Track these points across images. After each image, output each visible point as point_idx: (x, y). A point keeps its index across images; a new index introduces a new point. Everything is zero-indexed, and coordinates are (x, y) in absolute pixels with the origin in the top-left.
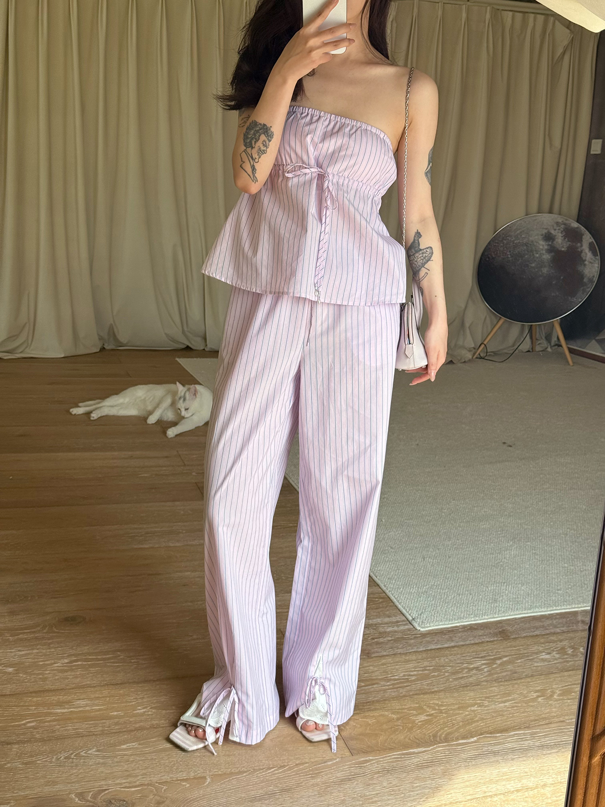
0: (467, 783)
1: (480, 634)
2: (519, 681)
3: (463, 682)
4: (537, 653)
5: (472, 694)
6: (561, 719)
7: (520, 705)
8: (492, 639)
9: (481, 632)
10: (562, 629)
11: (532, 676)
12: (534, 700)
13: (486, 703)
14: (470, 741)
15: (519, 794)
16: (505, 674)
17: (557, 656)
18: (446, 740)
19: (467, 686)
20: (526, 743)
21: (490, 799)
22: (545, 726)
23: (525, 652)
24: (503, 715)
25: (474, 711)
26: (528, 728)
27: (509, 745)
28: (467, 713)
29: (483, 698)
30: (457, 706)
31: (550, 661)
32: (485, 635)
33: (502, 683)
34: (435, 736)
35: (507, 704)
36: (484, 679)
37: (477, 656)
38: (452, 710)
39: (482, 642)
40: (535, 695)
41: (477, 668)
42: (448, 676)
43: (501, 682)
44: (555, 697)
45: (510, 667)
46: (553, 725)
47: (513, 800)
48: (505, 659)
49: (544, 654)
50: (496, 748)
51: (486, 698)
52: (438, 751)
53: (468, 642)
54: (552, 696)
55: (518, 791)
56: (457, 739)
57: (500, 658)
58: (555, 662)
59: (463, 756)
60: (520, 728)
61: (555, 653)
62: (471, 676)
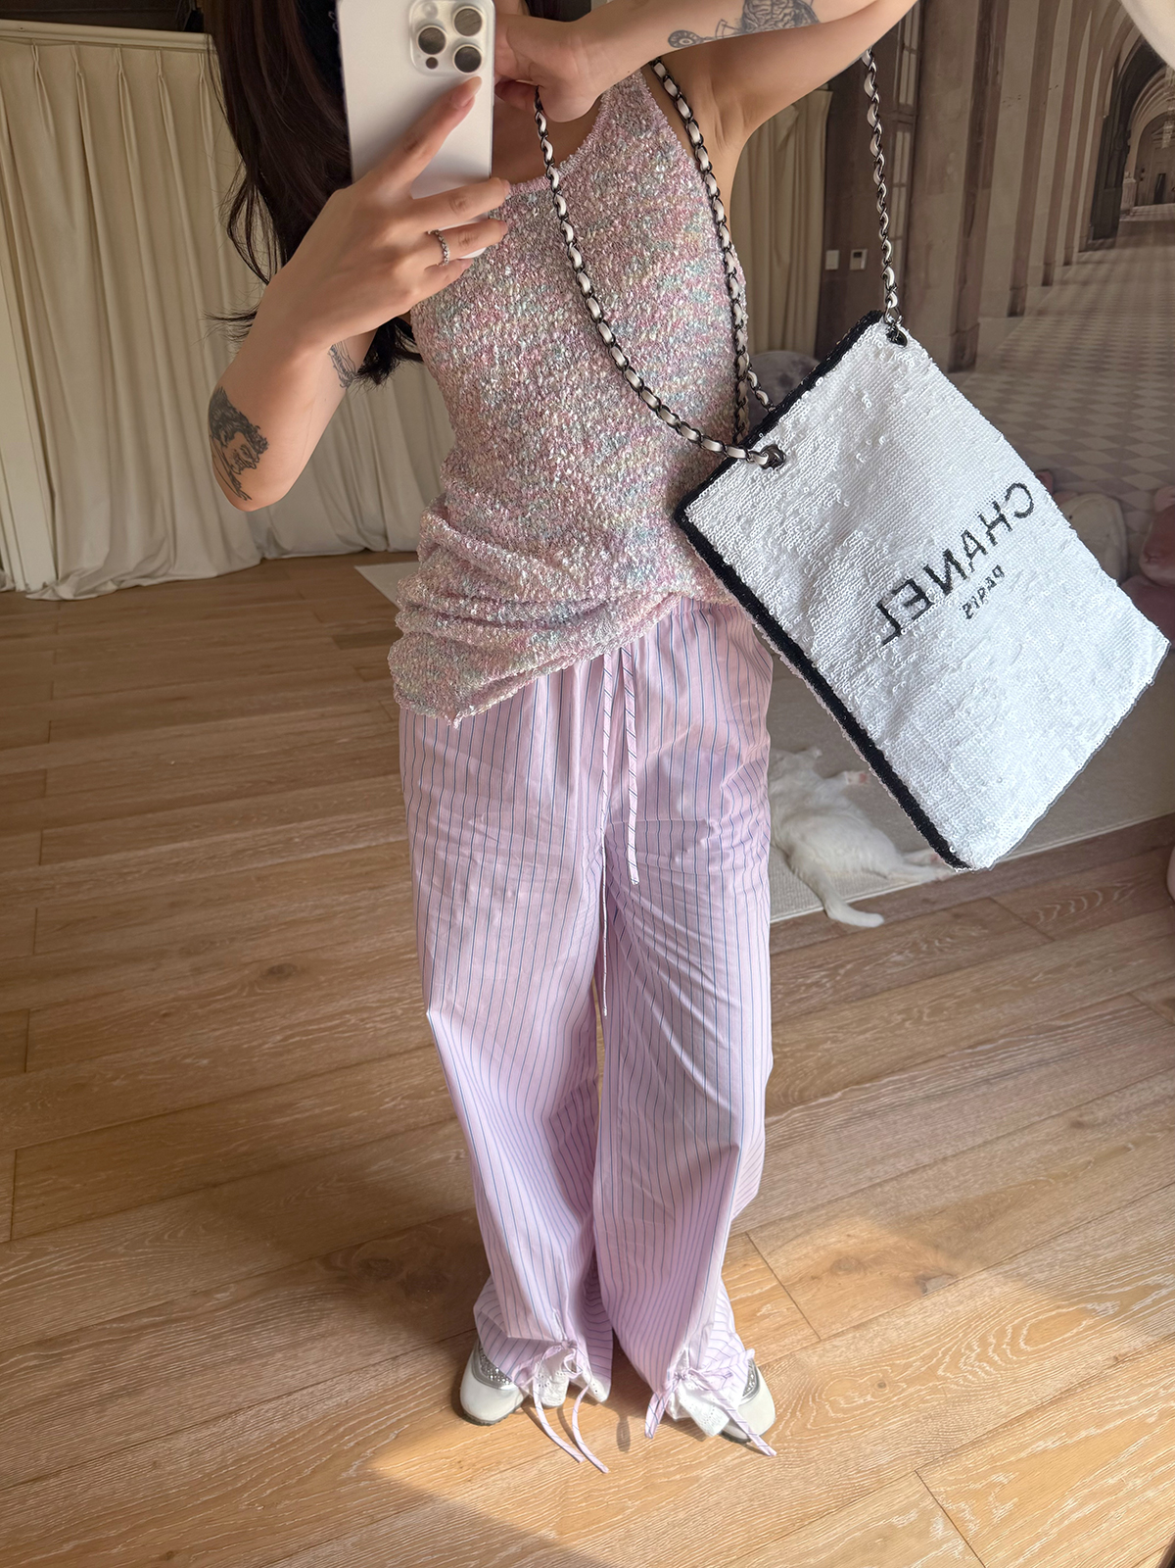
0: (845, 1167)
1: (809, 931)
2: (874, 999)
3: (803, 1006)
4: (886, 954)
5: (819, 1024)
6: (941, 1053)
7: (883, 1035)
8: (825, 938)
9: (809, 929)
10: (906, 914)
11: (889, 989)
12: (900, 1025)
13: (841, 1036)
14: (833, 1098)
15: (916, 1176)
16: (853, 989)
17: (911, 956)
18: (802, 1101)
19: (811, 1012)
20: (906, 1094)
21: (879, 1189)
22: (923, 1066)
23: (871, 953)
24: (866, 1053)
25: (827, 1050)
26: (902, 1070)
27: (885, 1100)
28: (820, 1054)
29: (835, 1030)
30: (804, 1045)
31: (905, 965)
32: (815, 933)
33: (853, 1004)
34: (785, 1095)
35: (868, 1035)
36: (830, 998)
37: (812, 965)
38: (800, 1051)
39: (815, 944)
40: (899, 1018)
41: (817, 984)
42: (782, 999)
43: (852, 1001)
44: (925, 1019)
45: (857, 978)
46: (931, 1064)
47: (910, 1187)
48: (849, 967)
49: (894, 954)
50: (870, 1106)
51: (840, 1028)
52: (795, 1120)
53: (795, 946)
54: (920, 1018)
55: (913, 1171)
56: (816, 1097)
57: (842, 966)
58: (912, 965)
59: (830, 1123)
60: (893, 1072)
61: (907, 951)
62: (812, 997)
